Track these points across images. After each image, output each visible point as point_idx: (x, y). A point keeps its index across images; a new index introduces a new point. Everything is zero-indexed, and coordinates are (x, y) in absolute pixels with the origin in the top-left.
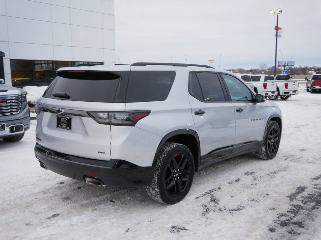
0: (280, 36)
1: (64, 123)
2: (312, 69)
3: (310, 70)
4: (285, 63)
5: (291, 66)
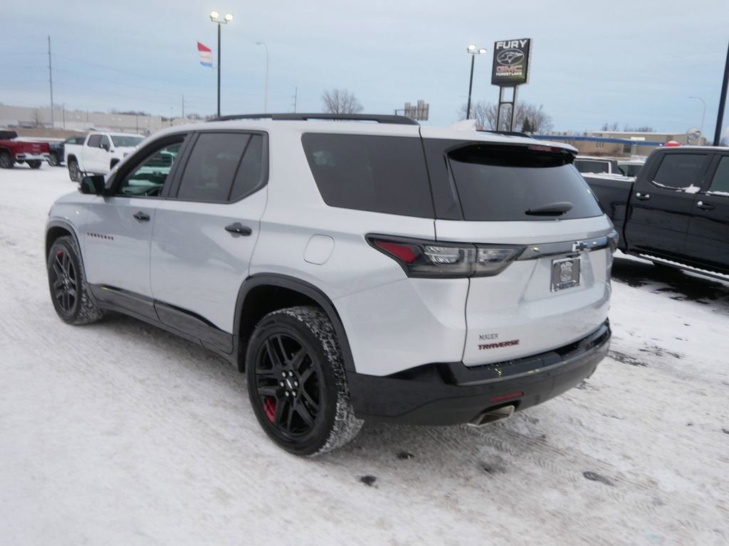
1: (566, 274)
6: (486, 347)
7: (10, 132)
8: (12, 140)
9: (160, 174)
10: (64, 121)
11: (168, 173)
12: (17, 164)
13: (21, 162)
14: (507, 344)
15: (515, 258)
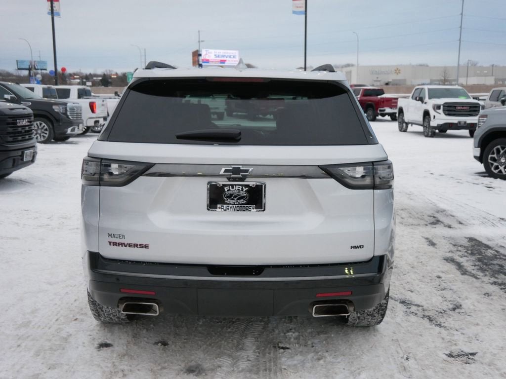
0: (58, 14)
1: (235, 197)
2: (75, 77)
3: (72, 78)
4: (29, 64)
5: (41, 70)
6: (115, 244)
7: (378, 90)
8: (379, 97)
9: (465, 123)
10: (467, 77)
11: (476, 122)
12: (380, 117)
13: (383, 115)
14: (136, 246)
15: (142, 173)
